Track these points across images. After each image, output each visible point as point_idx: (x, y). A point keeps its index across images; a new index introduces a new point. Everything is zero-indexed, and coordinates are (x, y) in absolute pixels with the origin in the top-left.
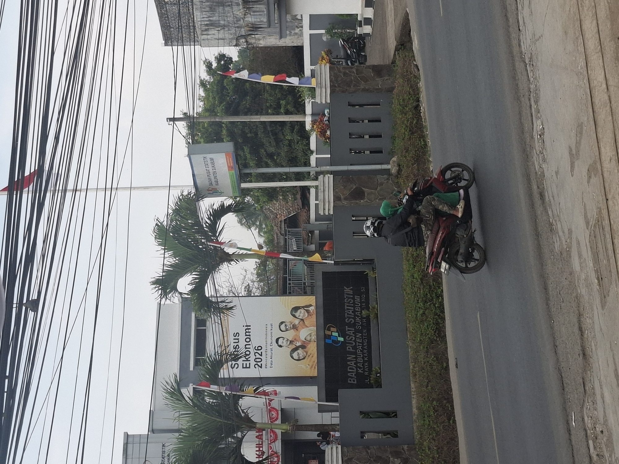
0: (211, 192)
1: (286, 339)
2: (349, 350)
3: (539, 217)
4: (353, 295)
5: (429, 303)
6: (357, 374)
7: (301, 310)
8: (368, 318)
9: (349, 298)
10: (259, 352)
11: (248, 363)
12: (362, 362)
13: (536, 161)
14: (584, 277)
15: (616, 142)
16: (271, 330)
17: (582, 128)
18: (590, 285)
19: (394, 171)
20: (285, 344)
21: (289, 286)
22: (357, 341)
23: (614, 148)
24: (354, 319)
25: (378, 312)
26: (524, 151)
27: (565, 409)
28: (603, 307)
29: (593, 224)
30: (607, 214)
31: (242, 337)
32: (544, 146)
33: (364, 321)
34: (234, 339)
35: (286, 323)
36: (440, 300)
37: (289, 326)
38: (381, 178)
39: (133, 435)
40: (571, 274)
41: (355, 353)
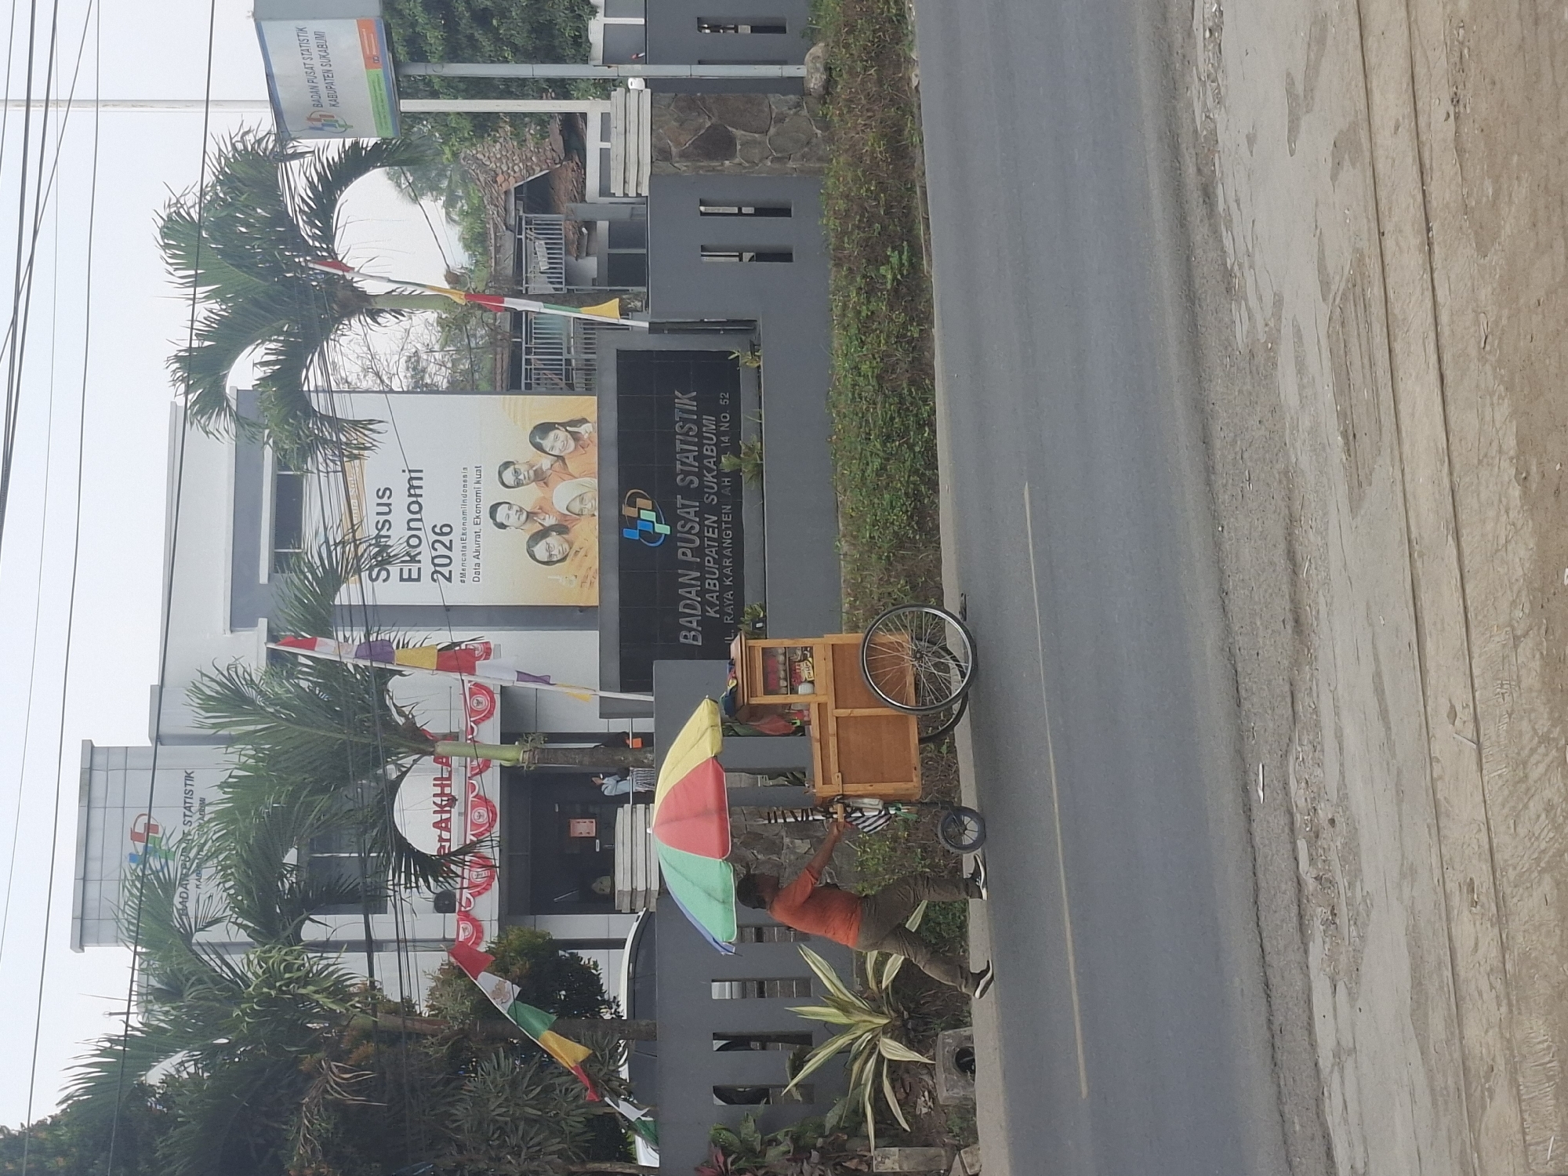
0: (318, 124)
1: (515, 508)
2: (684, 558)
3: (1199, 252)
4: (699, 413)
5: (897, 443)
6: (705, 621)
7: (557, 431)
8: (736, 475)
9: (685, 421)
10: (446, 539)
11: (414, 567)
12: (717, 588)
13: (1196, 100)
14: (1307, 424)
15: (1413, 82)
16: (478, 482)
17: (1324, 30)
18: (1324, 449)
19: (815, 82)
20: (513, 520)
21: (526, 369)
22: (706, 534)
23: (1408, 96)
24: (700, 476)
25: (762, 460)
26: (1166, 67)
27: (1240, 754)
28: (1354, 510)
29: (1340, 292)
30: (1378, 269)
31: (400, 500)
32: (1220, 61)
33: (726, 483)
34: (378, 505)
35: (516, 466)
36: (926, 435)
37: (526, 474)
38: (778, 103)
39: (108, 748)
40: (1273, 411)
41: (700, 567)
